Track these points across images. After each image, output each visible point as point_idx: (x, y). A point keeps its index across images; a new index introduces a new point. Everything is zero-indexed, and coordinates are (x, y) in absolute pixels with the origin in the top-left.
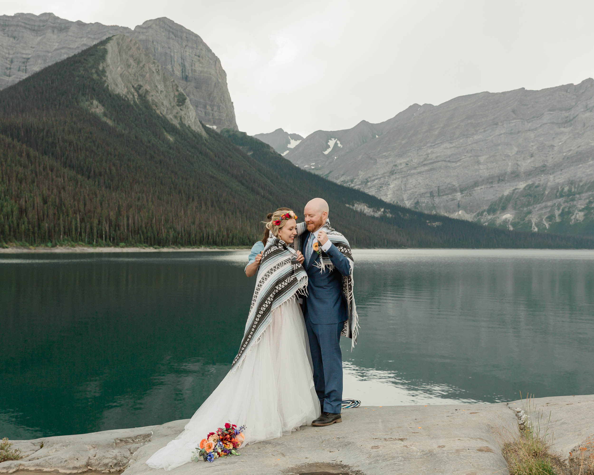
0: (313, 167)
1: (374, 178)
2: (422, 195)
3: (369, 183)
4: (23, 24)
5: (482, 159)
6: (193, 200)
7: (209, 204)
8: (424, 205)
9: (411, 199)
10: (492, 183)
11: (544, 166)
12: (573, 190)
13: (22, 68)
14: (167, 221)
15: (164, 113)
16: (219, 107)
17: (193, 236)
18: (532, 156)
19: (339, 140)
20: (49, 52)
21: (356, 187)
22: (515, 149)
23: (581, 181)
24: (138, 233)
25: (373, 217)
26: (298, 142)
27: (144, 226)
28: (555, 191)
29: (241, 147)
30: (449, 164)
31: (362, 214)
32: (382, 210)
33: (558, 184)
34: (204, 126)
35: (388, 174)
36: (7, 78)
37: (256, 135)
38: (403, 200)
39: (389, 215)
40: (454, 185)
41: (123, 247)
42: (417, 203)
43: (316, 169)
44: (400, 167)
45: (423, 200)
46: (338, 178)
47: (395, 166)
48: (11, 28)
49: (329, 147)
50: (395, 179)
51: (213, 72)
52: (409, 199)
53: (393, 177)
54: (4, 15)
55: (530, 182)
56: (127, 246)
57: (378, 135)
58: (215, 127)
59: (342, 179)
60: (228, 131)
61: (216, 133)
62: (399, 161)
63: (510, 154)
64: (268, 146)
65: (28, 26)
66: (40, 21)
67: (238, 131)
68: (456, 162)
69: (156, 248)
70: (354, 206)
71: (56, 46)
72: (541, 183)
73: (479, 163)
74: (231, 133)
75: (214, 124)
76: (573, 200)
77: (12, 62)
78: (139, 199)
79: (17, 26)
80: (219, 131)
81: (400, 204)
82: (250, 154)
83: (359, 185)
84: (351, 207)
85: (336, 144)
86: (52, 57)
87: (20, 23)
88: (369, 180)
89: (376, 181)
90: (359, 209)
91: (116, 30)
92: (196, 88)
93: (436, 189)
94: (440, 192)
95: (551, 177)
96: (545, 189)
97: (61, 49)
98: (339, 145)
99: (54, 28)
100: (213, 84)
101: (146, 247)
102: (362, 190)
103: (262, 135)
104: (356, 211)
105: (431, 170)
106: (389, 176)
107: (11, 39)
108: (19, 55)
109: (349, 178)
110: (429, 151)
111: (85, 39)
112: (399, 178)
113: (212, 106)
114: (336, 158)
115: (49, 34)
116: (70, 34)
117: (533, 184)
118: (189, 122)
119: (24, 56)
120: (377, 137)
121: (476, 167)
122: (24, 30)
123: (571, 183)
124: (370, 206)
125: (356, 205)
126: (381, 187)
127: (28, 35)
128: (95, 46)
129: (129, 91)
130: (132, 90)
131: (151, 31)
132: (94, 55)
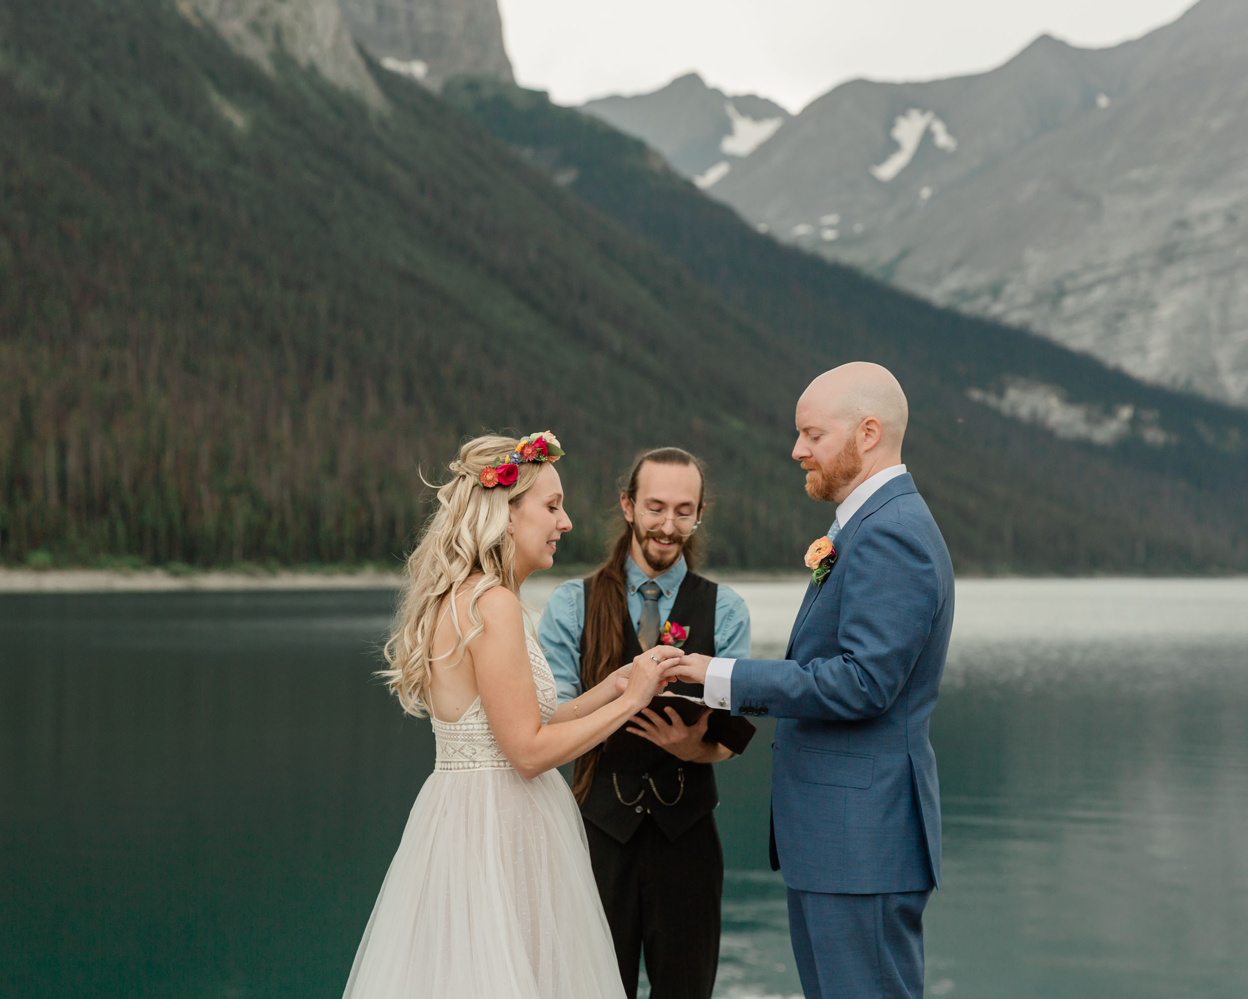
0: (829, 235)
1: (1088, 278)
3: (1069, 303)
6: (330, 373)
7: (395, 387)
14: (221, 461)
15: (210, 12)
17: (328, 523)
19: (940, 115)
21: (1015, 318)
24: (104, 511)
25: (1085, 446)
26: (767, 129)
27: (126, 480)
29: (527, 154)
31: (1037, 432)
32: (1126, 413)
34: (373, 67)
37: (592, 103)
38: (1213, 371)
39: (1154, 436)
41: (41, 569)
43: (843, 241)
44: (1201, 231)
46: (934, 278)
47: (1182, 224)
49: (894, 146)
50: (1183, 282)
52: (1242, 367)
53: (1172, 273)
56: (56, 566)
57: (1108, 94)
58: (418, 69)
59: (953, 282)
60: (473, 85)
61: (425, 96)
62: (1198, 205)
64: (640, 147)
67: (512, 84)
69: (176, 574)
70: (1004, 396)
74: (488, 93)
75: (416, 53)
78: (105, 373)
80: (435, 86)
81: (1204, 388)
82: (565, 178)
83: (1029, 306)
84: (992, 400)
85: (928, 136)
88: (1069, 284)
89: (1099, 293)
90: (1024, 412)
98: (943, 139)
101: (136, 567)
102: (1038, 328)
103: (614, 100)
104: (1013, 422)
106: (1155, 271)
109: (982, 278)
112: (1196, 279)
114: (926, 193)
118: (313, 50)
120: (1103, 101)
124: (1072, 398)
125: (1013, 394)
126: (1121, 316)
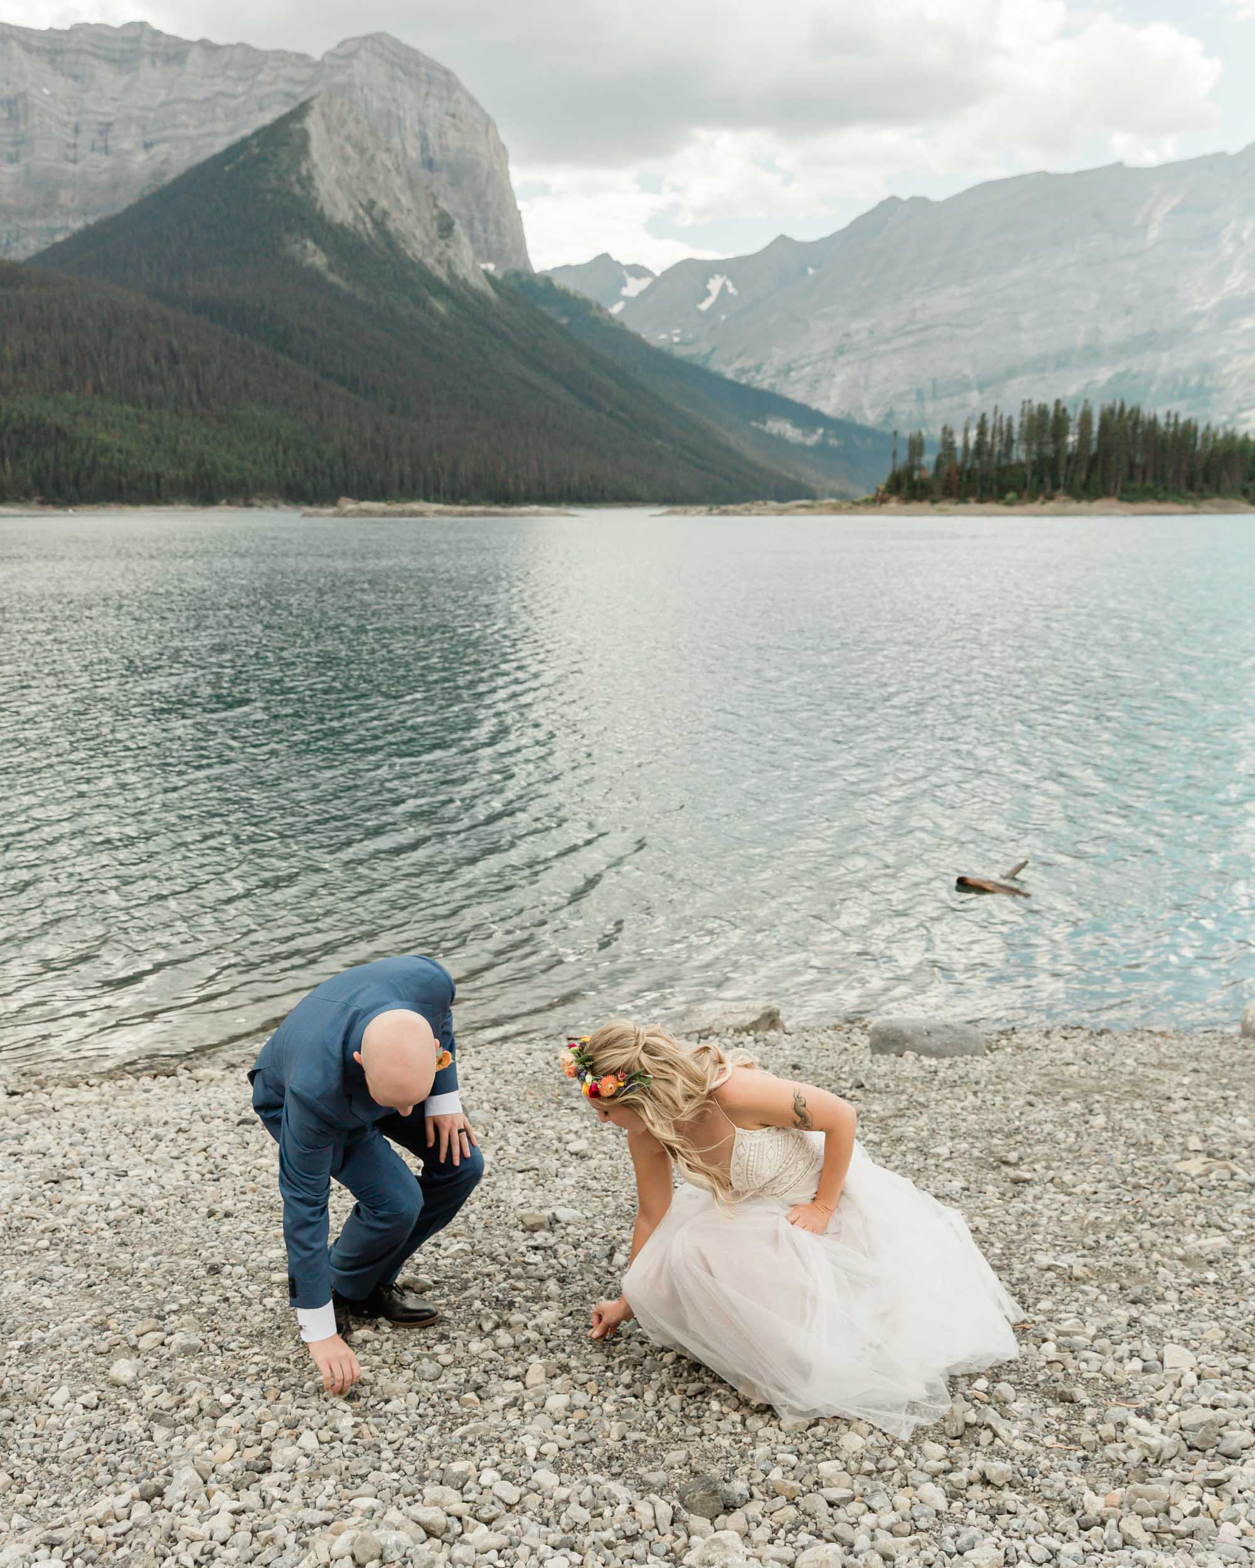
0: (676, 340)
1: (803, 362)
2: (900, 397)
3: (792, 375)
4: (90, 48)
8: (904, 417)
9: (877, 406)
10: (1043, 369)
13: (98, 144)
16: (498, 223)
19: (730, 278)
20: (150, 110)
21: (766, 384)
22: (1095, 298)
25: (802, 447)
26: (644, 283)
28: (1171, 386)
29: (546, 308)
30: (958, 332)
31: (781, 441)
32: (820, 431)
33: (1178, 371)
35: (831, 354)
36: (71, 167)
38: (860, 408)
39: (833, 442)
40: (966, 376)
42: (890, 414)
43: (684, 343)
44: (856, 339)
45: (901, 407)
46: (728, 363)
47: (848, 335)
48: (68, 58)
49: (709, 294)
50: (847, 364)
51: (483, 150)
52: (873, 406)
53: (842, 360)
54: (51, 29)
55: (1120, 368)
57: (812, 268)
58: (491, 267)
60: (517, 275)
61: (497, 281)
62: (855, 325)
63: (1083, 308)
65: (101, 52)
66: (124, 39)
68: (972, 326)
70: (765, 424)
71: (162, 95)
72: (1143, 371)
73: (1017, 328)
74: (525, 279)
75: (490, 259)
77: (77, 131)
79: (80, 51)
80: (500, 275)
81: (856, 418)
83: (773, 377)
84: (761, 426)
85: (724, 288)
86: (156, 120)
87: (85, 47)
88: (793, 365)
89: (807, 369)
90: (775, 432)
91: (282, 59)
92: (451, 184)
93: (929, 384)
94: (936, 391)
95: (1165, 357)
96: (1150, 382)
97: (173, 102)
98: (731, 290)
99: (154, 55)
100: (484, 175)
102: (778, 390)
104: (770, 436)
105: (922, 343)
106: (834, 359)
107: (70, 81)
108: (89, 116)
110: (918, 304)
111: (219, 80)
112: (853, 363)
113: (485, 221)
114: (723, 317)
115: (146, 70)
116: (190, 68)
117: (1127, 372)
119: (99, 118)
120: (810, 271)
122: (94, 62)
124: (796, 425)
125: (770, 423)
126: (817, 381)
127: (104, 73)
128: (281, 123)
129: (357, 217)
130: (361, 212)
131: (355, 62)
132: (287, 144)
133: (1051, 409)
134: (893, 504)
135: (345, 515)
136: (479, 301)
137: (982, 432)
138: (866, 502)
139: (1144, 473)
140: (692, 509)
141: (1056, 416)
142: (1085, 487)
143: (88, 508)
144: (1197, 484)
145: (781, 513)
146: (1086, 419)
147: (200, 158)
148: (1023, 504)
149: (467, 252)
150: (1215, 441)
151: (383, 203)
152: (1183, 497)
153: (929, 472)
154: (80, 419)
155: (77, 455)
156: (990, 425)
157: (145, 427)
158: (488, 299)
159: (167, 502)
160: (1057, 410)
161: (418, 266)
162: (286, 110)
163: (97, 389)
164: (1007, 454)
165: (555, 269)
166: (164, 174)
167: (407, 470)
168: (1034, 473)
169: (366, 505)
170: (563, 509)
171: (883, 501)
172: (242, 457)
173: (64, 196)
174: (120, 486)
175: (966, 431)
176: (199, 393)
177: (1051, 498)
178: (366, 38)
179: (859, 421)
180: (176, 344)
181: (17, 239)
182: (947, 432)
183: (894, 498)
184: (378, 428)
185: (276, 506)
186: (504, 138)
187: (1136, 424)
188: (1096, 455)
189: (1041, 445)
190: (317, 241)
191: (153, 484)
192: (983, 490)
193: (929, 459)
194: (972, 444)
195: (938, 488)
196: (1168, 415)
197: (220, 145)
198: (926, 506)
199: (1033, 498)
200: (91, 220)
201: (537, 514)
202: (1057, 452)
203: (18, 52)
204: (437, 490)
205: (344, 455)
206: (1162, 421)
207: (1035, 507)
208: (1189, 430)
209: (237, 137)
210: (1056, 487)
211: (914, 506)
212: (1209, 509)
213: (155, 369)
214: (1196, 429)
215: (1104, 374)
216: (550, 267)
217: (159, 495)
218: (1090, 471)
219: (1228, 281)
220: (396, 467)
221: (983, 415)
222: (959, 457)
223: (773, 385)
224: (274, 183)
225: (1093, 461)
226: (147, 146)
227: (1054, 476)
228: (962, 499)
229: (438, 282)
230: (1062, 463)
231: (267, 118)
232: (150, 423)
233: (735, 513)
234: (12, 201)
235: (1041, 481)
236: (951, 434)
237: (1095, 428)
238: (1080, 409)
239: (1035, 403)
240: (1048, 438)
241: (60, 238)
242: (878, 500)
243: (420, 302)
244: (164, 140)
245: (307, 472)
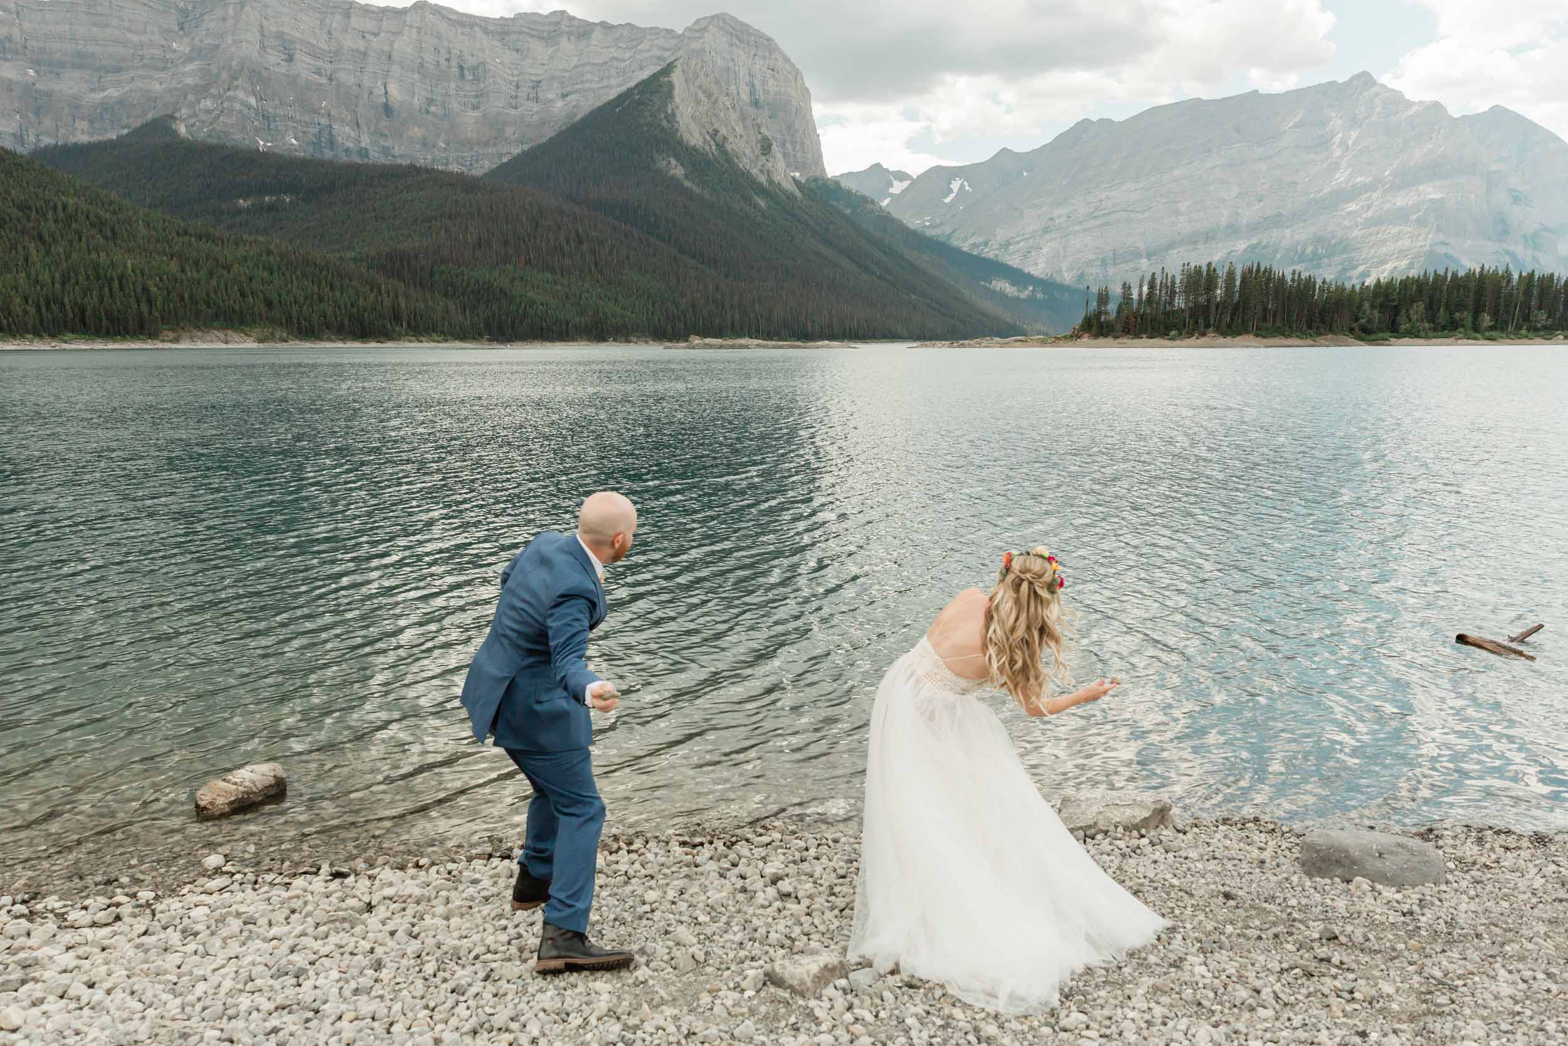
1: (1019, 239)
2: (1089, 263)
3: (1011, 248)
4: (527, 31)
5: (1182, 207)
8: (1093, 277)
9: (1072, 270)
10: (1196, 242)
11: (1279, 215)
12: (1320, 251)
13: (531, 96)
16: (803, 143)
18: (1260, 201)
19: (966, 180)
20: (567, 71)
22: (1235, 190)
23: (1333, 237)
25: (1018, 298)
26: (905, 184)
28: (1292, 254)
29: (835, 204)
30: (1132, 216)
31: (1002, 295)
32: (1032, 287)
33: (1298, 242)
35: (1038, 233)
36: (513, 112)
38: (1061, 271)
39: (1041, 295)
40: (1138, 248)
42: (1082, 275)
43: (932, 227)
44: (1058, 221)
45: (1091, 270)
46: (965, 240)
47: (1052, 219)
48: (513, 37)
49: (951, 191)
50: (1050, 241)
51: (793, 93)
52: (1070, 269)
53: (1048, 237)
54: (502, 18)
55: (1254, 241)
57: (1026, 172)
58: (797, 175)
59: (971, 241)
60: (816, 180)
61: (799, 183)
62: (1057, 213)
63: (1226, 198)
64: (872, 201)
65: (534, 33)
66: (550, 24)
67: (825, 176)
68: (1143, 212)
70: (990, 283)
71: (575, 61)
72: (1271, 243)
73: (1177, 212)
74: (821, 182)
75: (796, 169)
76: (1319, 266)
77: (518, 87)
79: (521, 33)
80: (803, 180)
83: (997, 249)
84: (988, 285)
85: (962, 186)
86: (570, 78)
87: (525, 29)
88: (1011, 242)
89: (1022, 244)
90: (998, 288)
91: (656, 34)
92: (771, 117)
93: (1111, 254)
94: (1116, 258)
95: (1288, 231)
96: (1276, 251)
97: (582, 65)
98: (967, 188)
99: (570, 33)
100: (794, 111)
102: (1000, 257)
104: (995, 291)
105: (1106, 224)
106: (1041, 236)
107: (514, 53)
108: (527, 77)
109: (981, 240)
110: (1103, 196)
111: (613, 50)
112: (1055, 239)
113: (794, 143)
114: (961, 208)
115: (564, 43)
116: (593, 42)
117: (1259, 244)
119: (533, 78)
120: (1025, 174)
121: (1173, 219)
122: (529, 39)
123: (1318, 240)
124: (1013, 283)
125: (994, 282)
126: (1027, 254)
127: (536, 46)
128: (655, 77)
129: (705, 141)
130: (708, 138)
131: (706, 35)
132: (658, 92)
133: (1204, 269)
134: (1085, 339)
135: (693, 348)
136: (788, 198)
137: (1152, 286)
138: (1065, 337)
139: (1274, 316)
140: (938, 343)
141: (1208, 274)
142: (1229, 326)
143: (520, 343)
144: (1315, 324)
145: (1002, 346)
146: (1231, 275)
147: (599, 104)
148: (1181, 340)
149: (781, 164)
150: (1329, 292)
151: (723, 131)
152: (1304, 333)
153: (1113, 316)
154: (516, 283)
155: (513, 308)
156: (1158, 282)
157: (559, 287)
158: (795, 197)
159: (573, 340)
160: (1208, 271)
161: (747, 176)
162: (659, 68)
163: (528, 262)
164: (1171, 303)
165: (842, 175)
166: (575, 115)
167: (737, 316)
168: (1191, 316)
169: (708, 340)
170: (845, 343)
171: (1078, 337)
172: (624, 308)
173: (509, 131)
174: (542, 329)
175: (1141, 286)
176: (596, 264)
177: (1204, 334)
178: (713, 17)
179: (1058, 280)
180: (580, 230)
181: (477, 161)
182: (1126, 287)
183: (1086, 335)
184: (717, 288)
185: (647, 342)
186: (807, 85)
187: (1269, 279)
188: (1238, 303)
189: (1197, 296)
190: (677, 160)
191: (564, 327)
192: (1153, 329)
193: (1112, 307)
194: (1144, 297)
195: (1119, 327)
196: (1294, 273)
197: (613, 94)
198: (1110, 340)
199: (1190, 335)
200: (526, 147)
201: (827, 347)
202: (1208, 301)
203: (479, 34)
204: (758, 331)
205: (694, 306)
206: (1289, 278)
207: (1192, 341)
208: (1310, 283)
209: (624, 88)
210: (1207, 326)
211: (1101, 341)
212: (1323, 342)
213: (566, 248)
214: (1315, 282)
215: (1241, 246)
216: (838, 174)
217: (568, 335)
218: (1233, 314)
219: (1337, 176)
220: (729, 315)
221: (1154, 274)
222: (1135, 306)
223: (997, 256)
224: (649, 119)
225: (1236, 307)
226: (564, 96)
227: (1207, 319)
228: (1137, 335)
229: (760, 185)
230: (1213, 309)
231: (645, 75)
232: (563, 285)
233: (970, 346)
234: (474, 136)
235: (1197, 322)
236: (1129, 288)
237: (1238, 283)
238: (1226, 269)
239: (1193, 265)
240: (1202, 290)
241: (505, 160)
242: (1074, 337)
243: (747, 200)
244: (576, 91)
245: (668, 318)
